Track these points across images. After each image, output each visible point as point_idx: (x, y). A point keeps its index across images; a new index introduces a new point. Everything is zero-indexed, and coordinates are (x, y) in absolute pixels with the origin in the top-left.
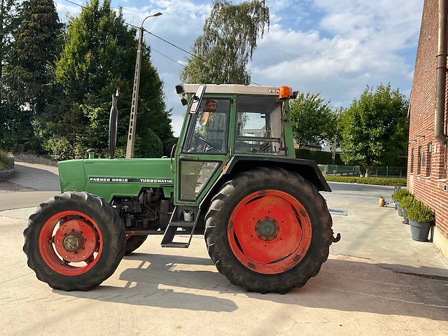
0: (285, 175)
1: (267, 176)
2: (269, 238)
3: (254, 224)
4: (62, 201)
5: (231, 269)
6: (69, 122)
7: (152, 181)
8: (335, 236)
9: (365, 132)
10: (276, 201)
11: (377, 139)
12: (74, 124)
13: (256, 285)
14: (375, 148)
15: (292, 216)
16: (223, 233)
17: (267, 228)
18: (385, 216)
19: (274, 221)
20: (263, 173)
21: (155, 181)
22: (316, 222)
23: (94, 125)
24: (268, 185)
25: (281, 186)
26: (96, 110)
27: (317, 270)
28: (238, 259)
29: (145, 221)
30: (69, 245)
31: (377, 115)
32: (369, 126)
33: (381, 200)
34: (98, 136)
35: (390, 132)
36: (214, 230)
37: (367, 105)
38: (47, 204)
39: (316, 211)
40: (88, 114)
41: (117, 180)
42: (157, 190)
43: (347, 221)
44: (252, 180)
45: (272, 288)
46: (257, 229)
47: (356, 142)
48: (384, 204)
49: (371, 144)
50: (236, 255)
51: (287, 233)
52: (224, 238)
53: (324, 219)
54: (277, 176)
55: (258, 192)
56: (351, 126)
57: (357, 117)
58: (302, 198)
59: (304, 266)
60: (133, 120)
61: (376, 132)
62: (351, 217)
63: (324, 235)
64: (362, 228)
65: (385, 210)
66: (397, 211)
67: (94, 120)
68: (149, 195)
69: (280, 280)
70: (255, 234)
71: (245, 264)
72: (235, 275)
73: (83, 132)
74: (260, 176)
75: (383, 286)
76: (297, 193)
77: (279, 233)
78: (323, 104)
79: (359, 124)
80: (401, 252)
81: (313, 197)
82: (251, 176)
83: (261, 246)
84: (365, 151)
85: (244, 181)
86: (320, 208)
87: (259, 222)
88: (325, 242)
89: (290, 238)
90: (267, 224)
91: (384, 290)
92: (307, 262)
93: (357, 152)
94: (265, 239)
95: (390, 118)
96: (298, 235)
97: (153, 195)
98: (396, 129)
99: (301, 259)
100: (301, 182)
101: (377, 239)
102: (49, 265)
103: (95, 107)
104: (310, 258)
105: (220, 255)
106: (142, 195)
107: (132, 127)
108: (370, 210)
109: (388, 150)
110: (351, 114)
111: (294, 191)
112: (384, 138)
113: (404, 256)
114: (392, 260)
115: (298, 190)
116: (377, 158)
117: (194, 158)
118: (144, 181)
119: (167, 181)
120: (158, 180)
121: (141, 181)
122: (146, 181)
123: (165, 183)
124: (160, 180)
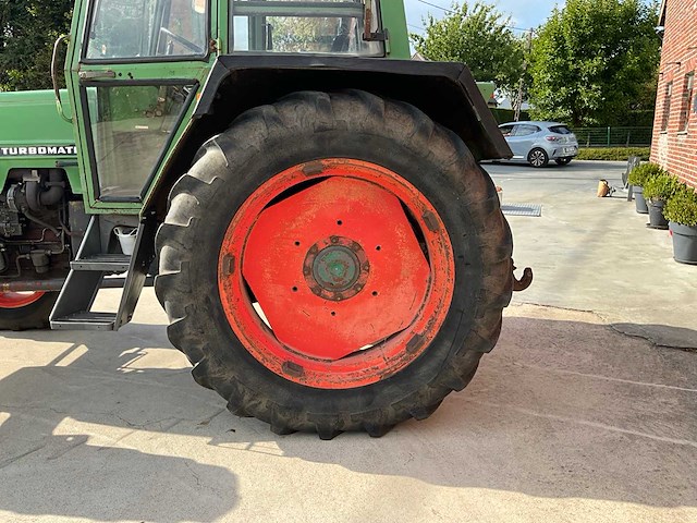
0: (375, 112)
1: (322, 119)
2: (341, 293)
3: (300, 257)
5: (233, 382)
7: (33, 151)
8: (518, 275)
9: (572, 67)
10: (357, 193)
11: (592, 79)
13: (304, 419)
14: (589, 96)
15: (403, 232)
16: (205, 289)
17: (335, 267)
18: (611, 214)
19: (355, 248)
20: (311, 110)
21: (42, 150)
22: (466, 247)
24: (327, 144)
25: (365, 147)
27: (469, 374)
28: (254, 353)
29: (37, 258)
31: (594, 36)
32: (578, 55)
33: (601, 183)
35: (616, 65)
36: (177, 282)
37: (576, 16)
39: (467, 216)
42: (53, 175)
43: (541, 227)
44: (277, 131)
45: (348, 423)
46: (307, 271)
47: (555, 86)
48: (607, 192)
49: (582, 89)
50: (247, 345)
51: (392, 278)
52: (207, 300)
53: (490, 237)
54: (353, 114)
55: (300, 167)
56: (549, 57)
57: (560, 40)
58: (427, 180)
59: (433, 363)
61: (592, 65)
62: (548, 218)
63: (490, 282)
64: (571, 241)
65: (609, 203)
66: (634, 204)
68: (29, 190)
69: (369, 404)
70: (305, 284)
71: (275, 366)
72: (246, 398)
74: (300, 116)
75: (635, 393)
76: (413, 167)
77: (368, 280)
78: (499, 23)
79: (563, 53)
80: (657, 290)
81: (458, 175)
82: (275, 119)
83: (320, 314)
84: (570, 101)
85: (253, 134)
86: (479, 207)
87: (314, 251)
88: (492, 298)
89: (399, 289)
90: (337, 255)
91: (640, 406)
92: (441, 354)
93: (557, 104)
94: (330, 295)
95: (617, 38)
96: (418, 283)
97: (41, 188)
98: (626, 60)
99: (425, 346)
100: (423, 131)
101: (603, 262)
104: (448, 344)
105: (200, 347)
106: (10, 192)
108: (581, 204)
109: (610, 99)
110: (548, 35)
111: (403, 161)
112: (604, 76)
113: (665, 302)
114: (642, 312)
115: (415, 156)
116: (591, 113)
117: (120, 75)
118: (11, 152)
119: (72, 150)
120: (49, 149)
121: (5, 152)
122: (16, 152)
123: (67, 154)
124: (55, 149)
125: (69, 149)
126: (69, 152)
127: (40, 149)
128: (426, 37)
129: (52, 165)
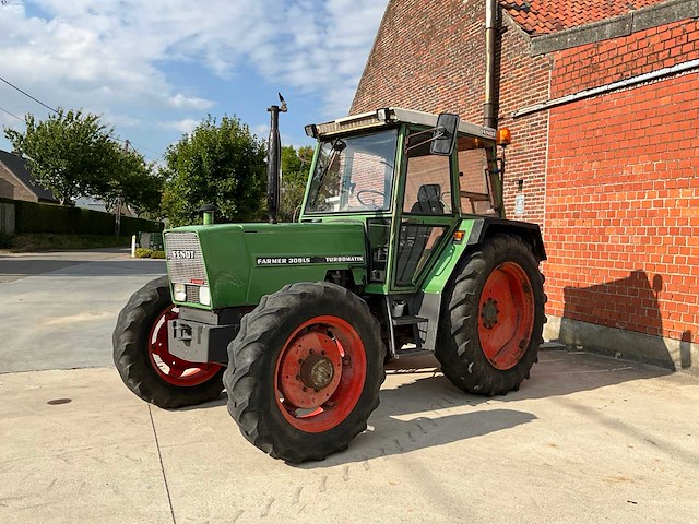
2: (491, 325)
7: (340, 259)
9: (210, 184)
10: (497, 277)
11: (227, 196)
19: (495, 303)
20: (504, 241)
21: (344, 259)
30: (319, 377)
31: (227, 160)
32: (215, 175)
41: (295, 261)
44: (498, 250)
46: (482, 315)
47: (193, 199)
51: (504, 316)
55: (500, 265)
56: (187, 174)
57: (198, 162)
61: (227, 184)
70: (481, 321)
82: (497, 245)
83: (485, 336)
90: (491, 306)
94: (488, 326)
118: (330, 260)
121: (327, 261)
122: (332, 260)
123: (355, 261)
124: (349, 257)
125: (356, 258)
129: (347, 268)
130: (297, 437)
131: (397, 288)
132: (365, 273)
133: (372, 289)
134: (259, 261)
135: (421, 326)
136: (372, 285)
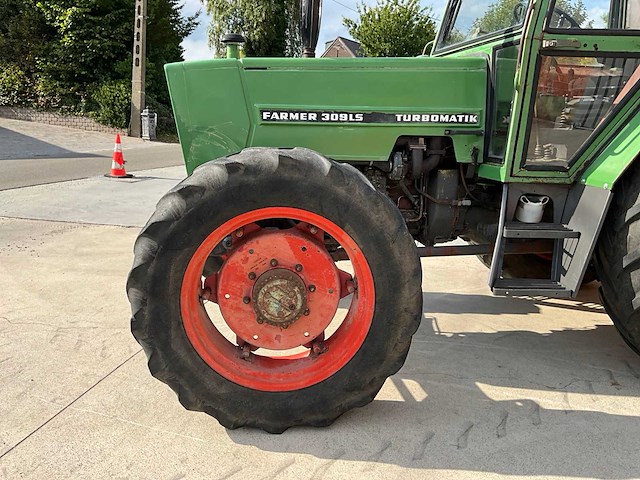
4: (251, 179)
6: (19, 36)
7: (426, 118)
12: (29, 39)
21: (435, 118)
23: (67, 41)
26: (69, 12)
30: (274, 308)
34: (75, 60)
38: (201, 189)
40: (53, 21)
41: (334, 117)
42: (435, 144)
60: (140, 30)
67: (66, 31)
68: (417, 159)
73: (46, 54)
97: (426, 156)
102: (214, 365)
103: (65, 7)
107: (140, 43)
117: (585, 45)
118: (405, 119)
119: (464, 118)
120: (442, 117)
121: (399, 119)
122: (409, 119)
123: (458, 122)
124: (447, 116)
125: (461, 117)
126: (460, 120)
127: (433, 116)
128: (360, 24)
129: (441, 133)
130: (223, 390)
131: (526, 173)
132: (480, 144)
133: (486, 172)
134: (265, 115)
135: (569, 244)
136: (489, 166)
